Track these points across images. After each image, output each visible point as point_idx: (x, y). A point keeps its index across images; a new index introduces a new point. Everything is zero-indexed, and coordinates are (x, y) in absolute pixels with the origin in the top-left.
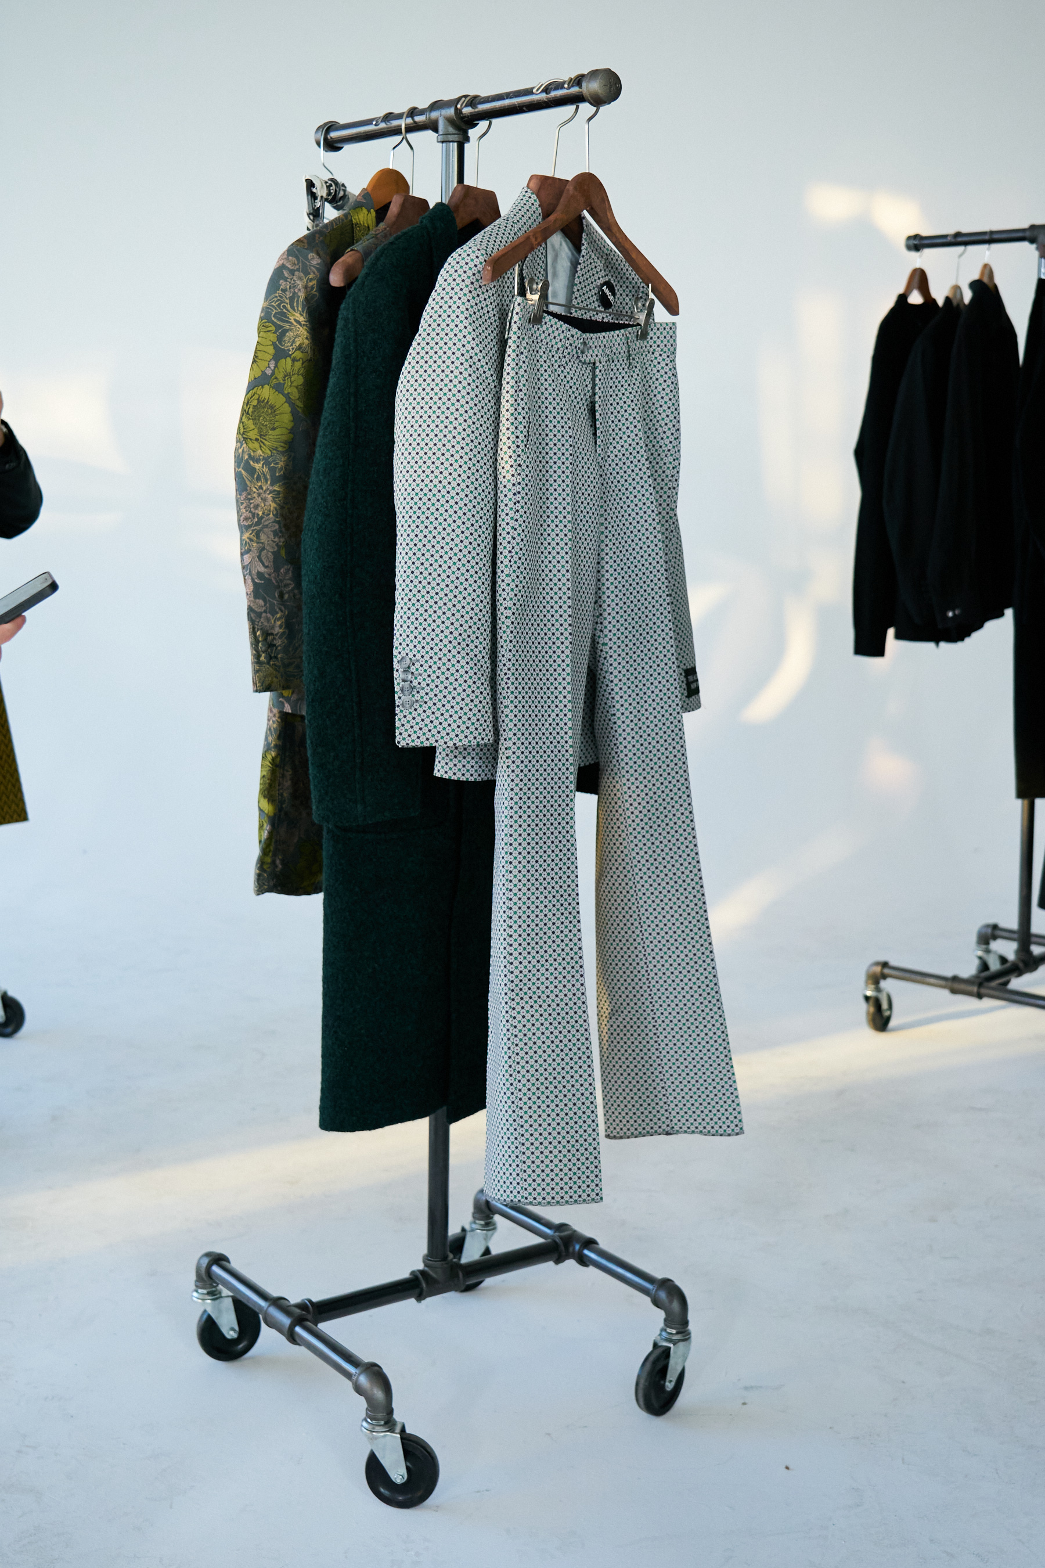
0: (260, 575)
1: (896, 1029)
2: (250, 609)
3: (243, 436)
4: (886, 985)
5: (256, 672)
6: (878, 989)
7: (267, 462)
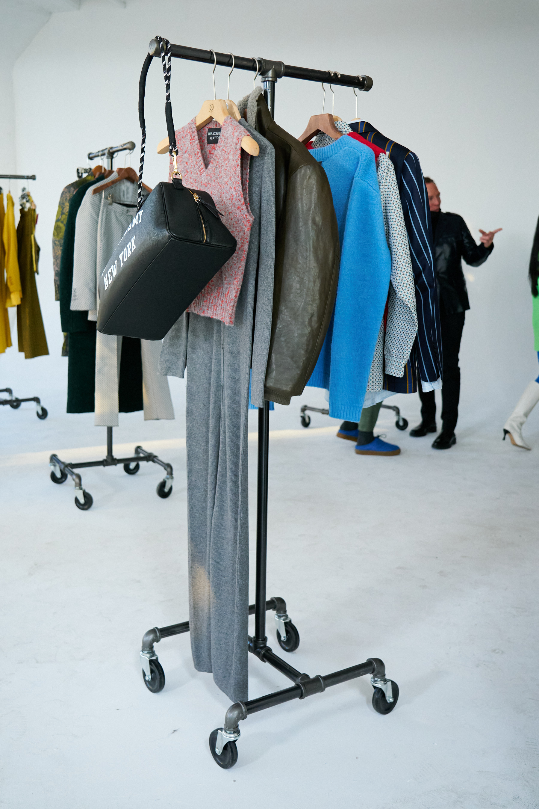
0: (57, 271)
1: (312, 428)
2: (55, 280)
3: (54, 235)
4: (308, 412)
5: (56, 295)
6: (304, 414)
7: (59, 241)
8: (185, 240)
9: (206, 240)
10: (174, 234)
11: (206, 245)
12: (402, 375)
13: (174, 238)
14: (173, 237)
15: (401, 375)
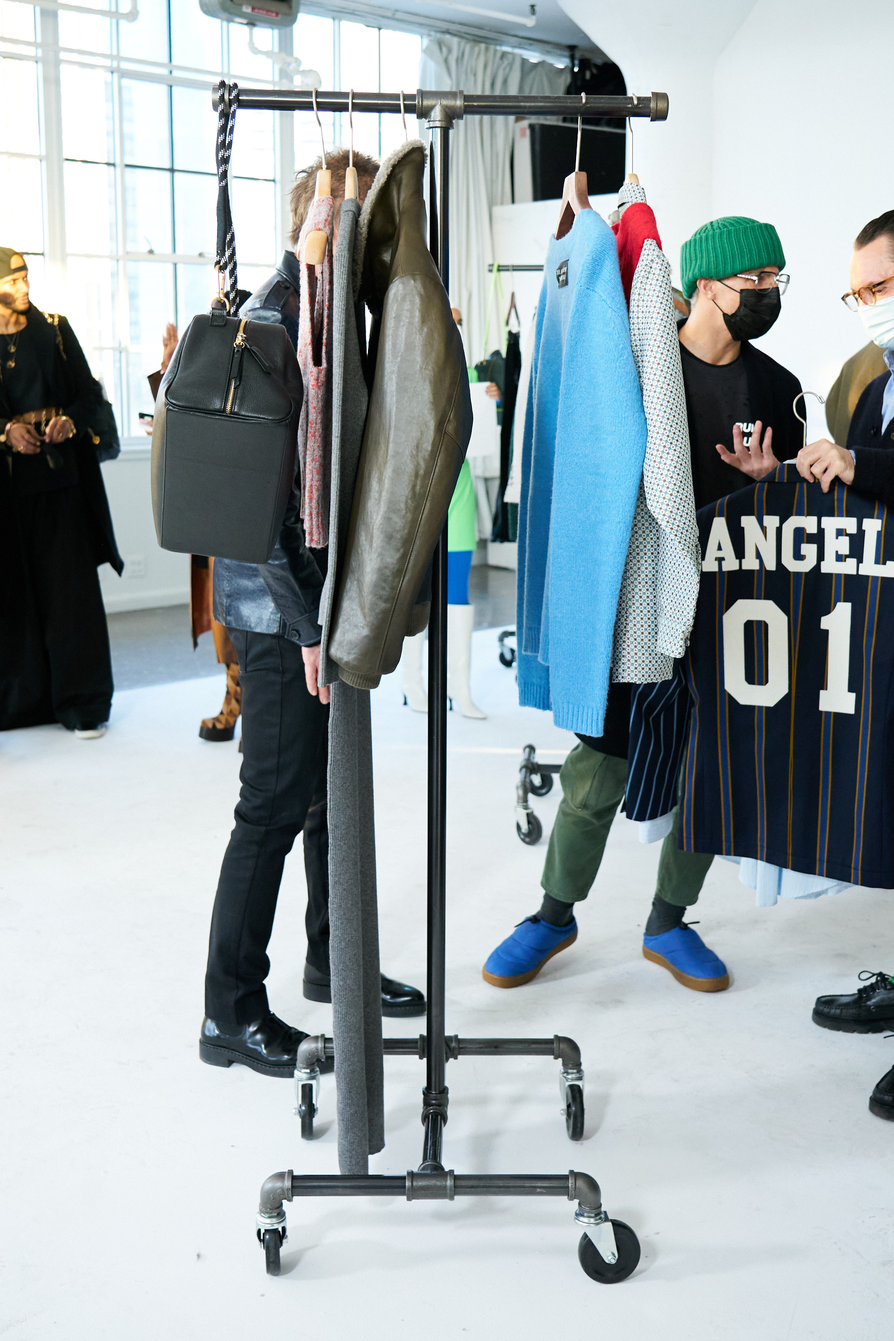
8: (193, 410)
9: (231, 409)
10: (173, 401)
11: (232, 417)
12: (680, 653)
13: (172, 406)
14: (170, 405)
15: (677, 653)
